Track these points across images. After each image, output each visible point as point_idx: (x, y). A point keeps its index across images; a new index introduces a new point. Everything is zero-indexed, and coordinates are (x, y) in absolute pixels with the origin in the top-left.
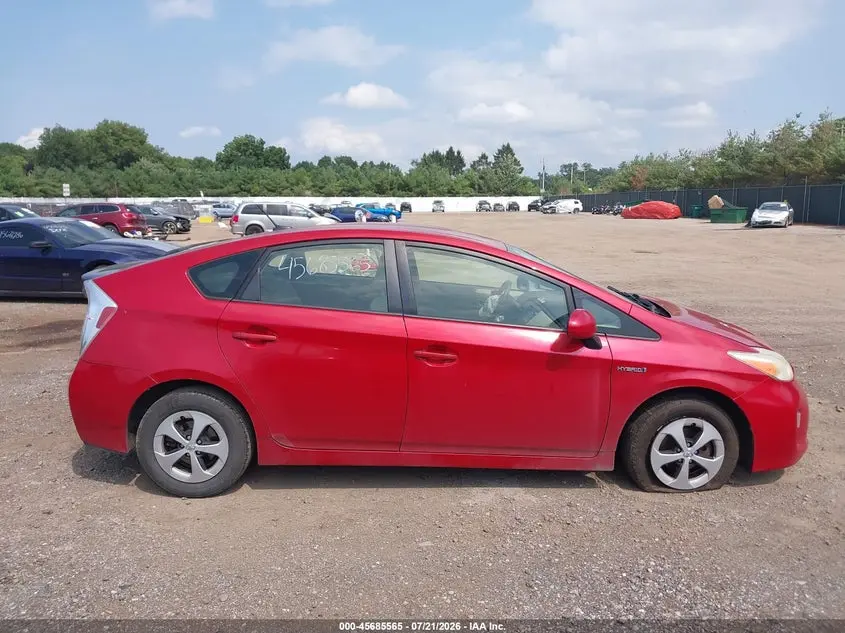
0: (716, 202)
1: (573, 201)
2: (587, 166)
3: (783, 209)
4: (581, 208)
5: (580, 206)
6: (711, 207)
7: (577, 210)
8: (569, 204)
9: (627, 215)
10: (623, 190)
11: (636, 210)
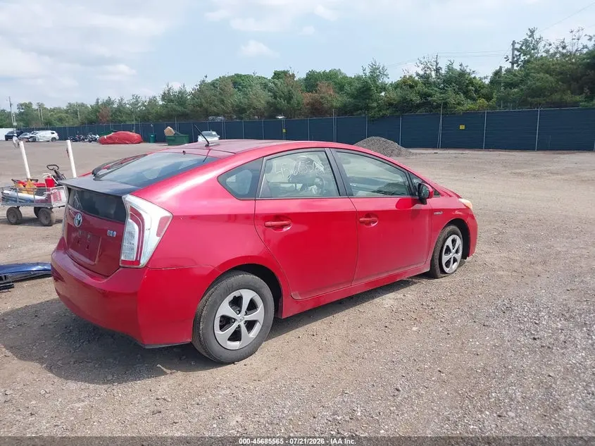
0: (169, 131)
1: (50, 131)
2: (40, 105)
3: (214, 136)
4: (57, 138)
5: (56, 135)
6: (167, 135)
7: (54, 139)
8: (47, 135)
9: (103, 142)
10: (91, 122)
11: (110, 138)
